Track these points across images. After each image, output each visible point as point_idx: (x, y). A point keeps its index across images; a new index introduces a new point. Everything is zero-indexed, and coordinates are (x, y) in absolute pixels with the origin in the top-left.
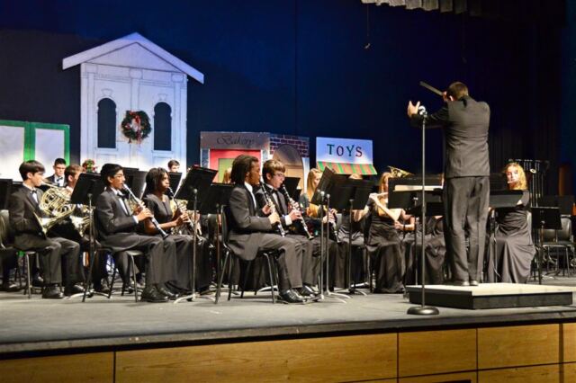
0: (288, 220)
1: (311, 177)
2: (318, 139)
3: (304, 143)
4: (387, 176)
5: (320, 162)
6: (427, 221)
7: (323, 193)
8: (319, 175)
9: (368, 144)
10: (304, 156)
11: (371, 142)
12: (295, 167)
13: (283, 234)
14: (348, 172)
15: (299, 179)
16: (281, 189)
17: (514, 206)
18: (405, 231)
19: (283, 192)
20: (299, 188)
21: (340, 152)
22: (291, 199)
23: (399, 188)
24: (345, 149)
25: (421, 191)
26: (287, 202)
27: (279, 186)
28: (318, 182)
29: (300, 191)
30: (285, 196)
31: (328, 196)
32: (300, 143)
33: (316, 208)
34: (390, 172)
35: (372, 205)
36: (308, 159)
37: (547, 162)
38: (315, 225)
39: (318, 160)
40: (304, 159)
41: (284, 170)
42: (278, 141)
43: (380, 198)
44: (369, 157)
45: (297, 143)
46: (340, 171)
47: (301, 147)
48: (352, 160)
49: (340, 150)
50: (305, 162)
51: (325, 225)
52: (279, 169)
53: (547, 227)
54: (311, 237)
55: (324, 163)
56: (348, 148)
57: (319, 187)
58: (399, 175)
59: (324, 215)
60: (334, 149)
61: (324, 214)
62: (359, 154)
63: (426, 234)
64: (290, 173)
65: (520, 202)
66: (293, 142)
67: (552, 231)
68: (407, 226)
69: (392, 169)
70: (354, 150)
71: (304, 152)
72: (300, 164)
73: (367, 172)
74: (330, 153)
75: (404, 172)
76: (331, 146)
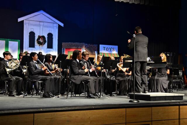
0: (91, 71)
1: (98, 57)
2: (100, 45)
3: (96, 47)
7: (102, 63)
9: (116, 47)
10: (96, 51)
14: (109, 56)
15: (94, 58)
20: (94, 61)
21: (107, 50)
22: (91, 64)
23: (127, 61)
24: (109, 49)
31: (104, 64)
37: (175, 53)
39: (100, 52)
40: (95, 52)
42: (87, 46)
45: (93, 46)
46: (107, 56)
48: (111, 52)
49: (107, 49)
51: (102, 72)
52: (87, 54)
54: (98, 77)
55: (102, 53)
56: (110, 48)
60: (105, 49)
64: (91, 56)
66: (92, 46)
67: (176, 76)
68: (129, 74)
69: (124, 55)
70: (112, 49)
71: (96, 49)
72: (94, 53)
73: (116, 56)
74: (104, 50)
75: (129, 56)
76: (104, 47)
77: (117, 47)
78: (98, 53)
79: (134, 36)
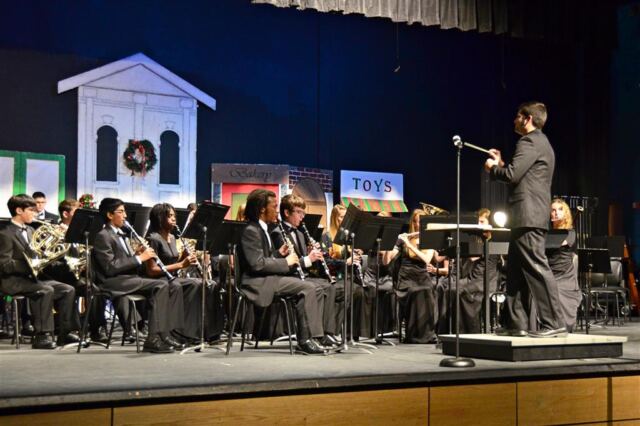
0: (308, 261)
1: (335, 214)
2: (343, 172)
3: (327, 177)
4: (419, 213)
5: (345, 198)
6: (463, 263)
7: (347, 232)
8: (343, 212)
9: (398, 178)
10: (327, 191)
11: (401, 175)
12: (317, 203)
13: (303, 277)
14: (376, 209)
15: (320, 216)
16: (300, 228)
17: (558, 246)
18: (438, 275)
19: (302, 230)
20: (320, 226)
21: (367, 187)
22: (311, 239)
23: (431, 226)
24: (373, 184)
25: (455, 230)
26: (307, 241)
27: (298, 224)
28: (341, 219)
29: (322, 229)
30: (305, 235)
31: (353, 235)
32: (323, 176)
33: (340, 249)
34: (422, 208)
35: (402, 245)
36: (332, 194)
37: (596, 198)
38: (337, 267)
39: (342, 195)
40: (326, 194)
41: (303, 207)
42: (298, 174)
43: (411, 238)
44: (399, 191)
45: (320, 176)
46: (367, 208)
47: (324, 181)
48: (381, 195)
49: (367, 183)
50: (328, 198)
51: (350, 267)
52: (299, 205)
53: (595, 270)
54: (333, 281)
55: (349, 199)
56: (375, 182)
57: (343, 224)
58: (433, 212)
59: (348, 257)
60: (360, 184)
61: (349, 255)
62: (388, 189)
63: (461, 278)
64: (311, 210)
65: (565, 243)
66: (315, 175)
67: (601, 275)
68: (440, 270)
69: (425, 205)
70: (383, 185)
71: (328, 186)
72: (323, 200)
73: (396, 209)
74: (356, 188)
75: (438, 209)
76: (357, 180)
77: (400, 177)
78: (337, 200)
79: (456, 140)
